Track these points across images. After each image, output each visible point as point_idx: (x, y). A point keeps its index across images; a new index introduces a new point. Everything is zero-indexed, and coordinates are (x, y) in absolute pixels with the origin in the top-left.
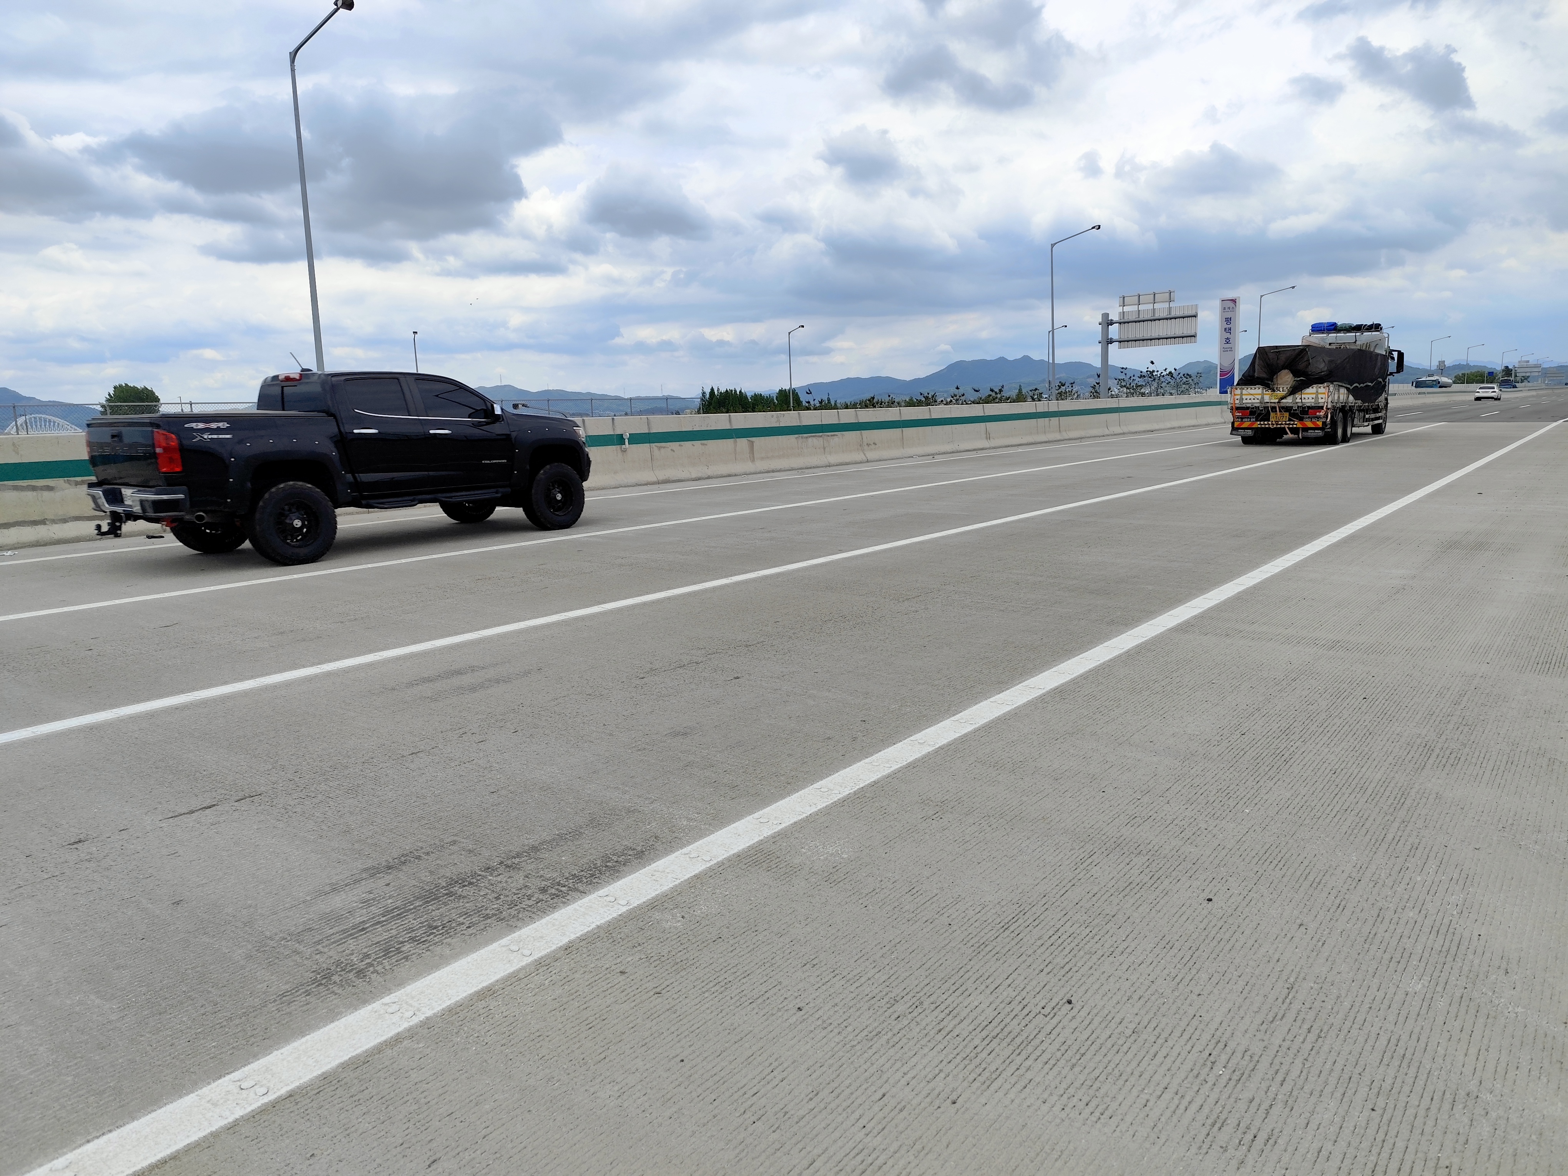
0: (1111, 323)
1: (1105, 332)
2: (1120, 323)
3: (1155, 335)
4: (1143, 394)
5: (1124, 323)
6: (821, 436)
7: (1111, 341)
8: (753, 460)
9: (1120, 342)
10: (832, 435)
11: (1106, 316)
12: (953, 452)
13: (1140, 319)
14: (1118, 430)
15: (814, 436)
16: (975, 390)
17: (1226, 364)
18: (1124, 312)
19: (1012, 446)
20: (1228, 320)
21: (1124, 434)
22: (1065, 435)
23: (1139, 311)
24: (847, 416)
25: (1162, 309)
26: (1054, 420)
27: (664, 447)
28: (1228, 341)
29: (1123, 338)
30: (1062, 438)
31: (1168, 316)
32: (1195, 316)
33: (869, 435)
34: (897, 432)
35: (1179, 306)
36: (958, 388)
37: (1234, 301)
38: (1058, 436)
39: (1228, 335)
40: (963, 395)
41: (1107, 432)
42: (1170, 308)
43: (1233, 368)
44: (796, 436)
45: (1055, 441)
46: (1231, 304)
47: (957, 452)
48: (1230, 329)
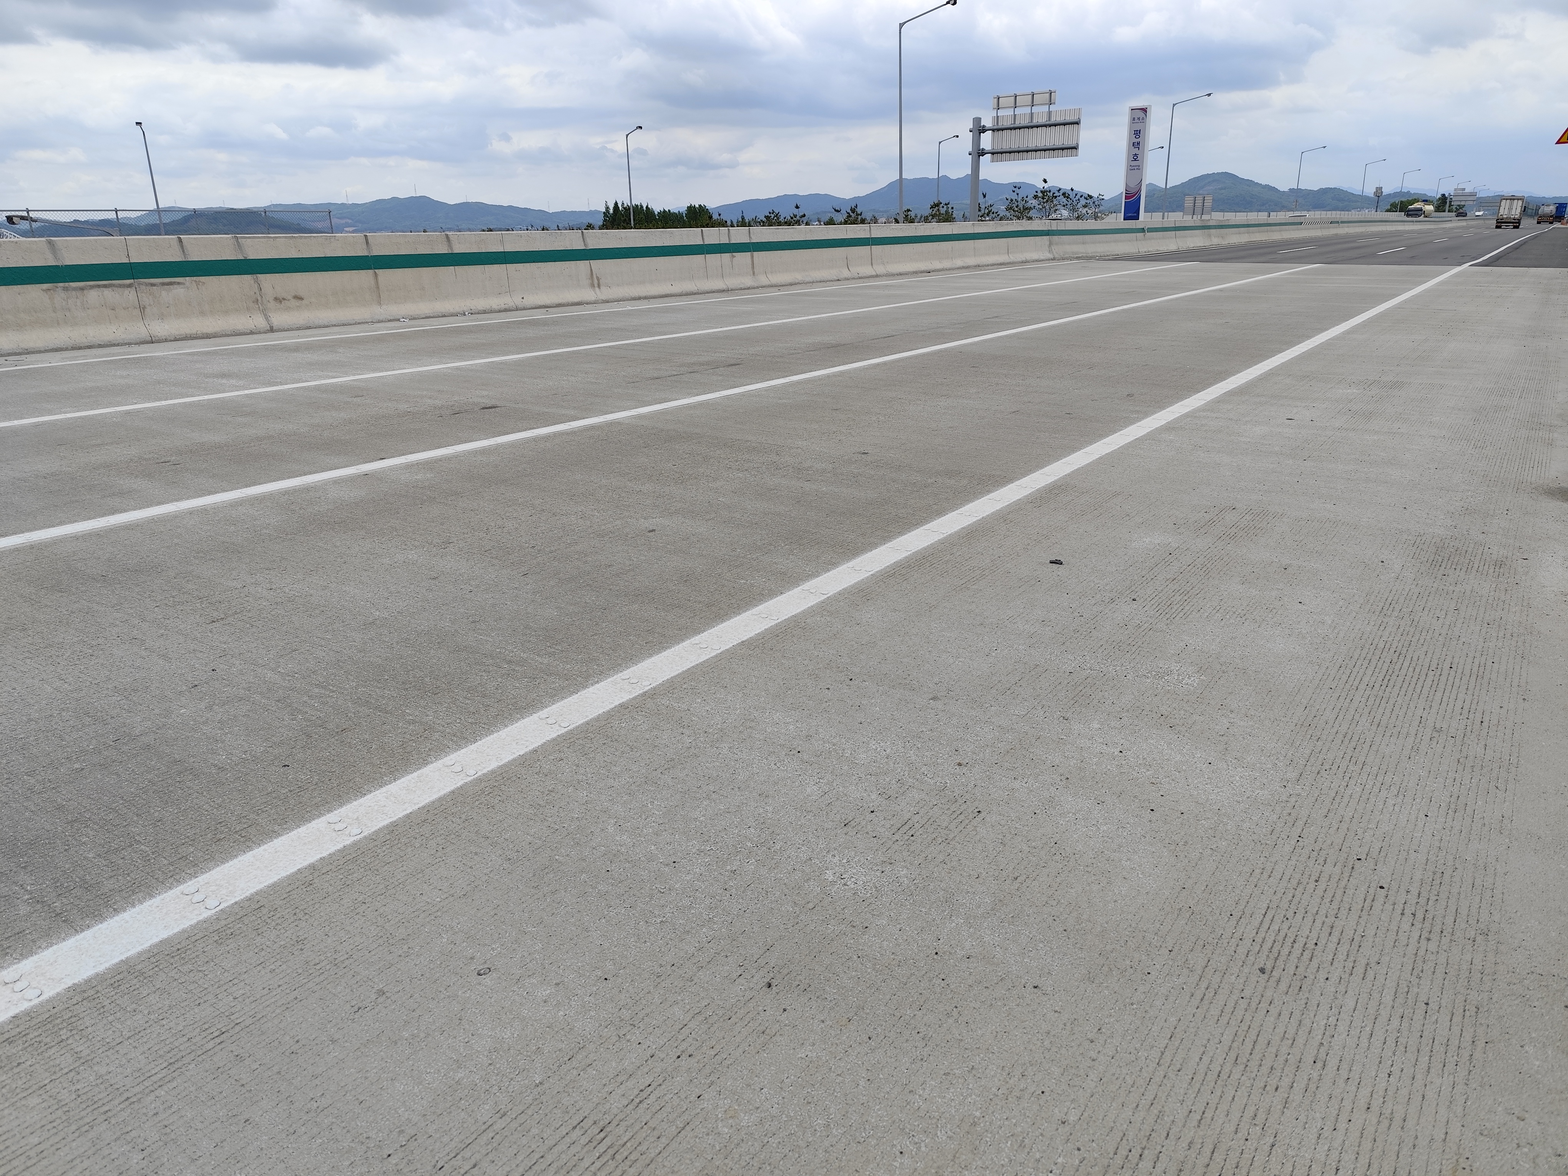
0: (983, 130)
1: (976, 141)
2: (993, 130)
3: (1032, 146)
4: (1030, 218)
5: (998, 130)
7: (982, 153)
9: (993, 154)
11: (977, 120)
13: (1016, 126)
17: (1133, 185)
18: (998, 117)
20: (1137, 133)
23: (1015, 115)
25: (1040, 114)
28: (1135, 157)
29: (998, 148)
30: (756, 285)
31: (1047, 123)
32: (1077, 123)
33: (271, 282)
34: (364, 277)
35: (1060, 110)
37: (1144, 110)
38: (748, 281)
39: (1136, 151)
41: (846, 273)
42: (1050, 113)
43: (1140, 190)
44: (45, 286)
45: (741, 289)
46: (1141, 114)
47: (517, 309)
48: (1138, 144)
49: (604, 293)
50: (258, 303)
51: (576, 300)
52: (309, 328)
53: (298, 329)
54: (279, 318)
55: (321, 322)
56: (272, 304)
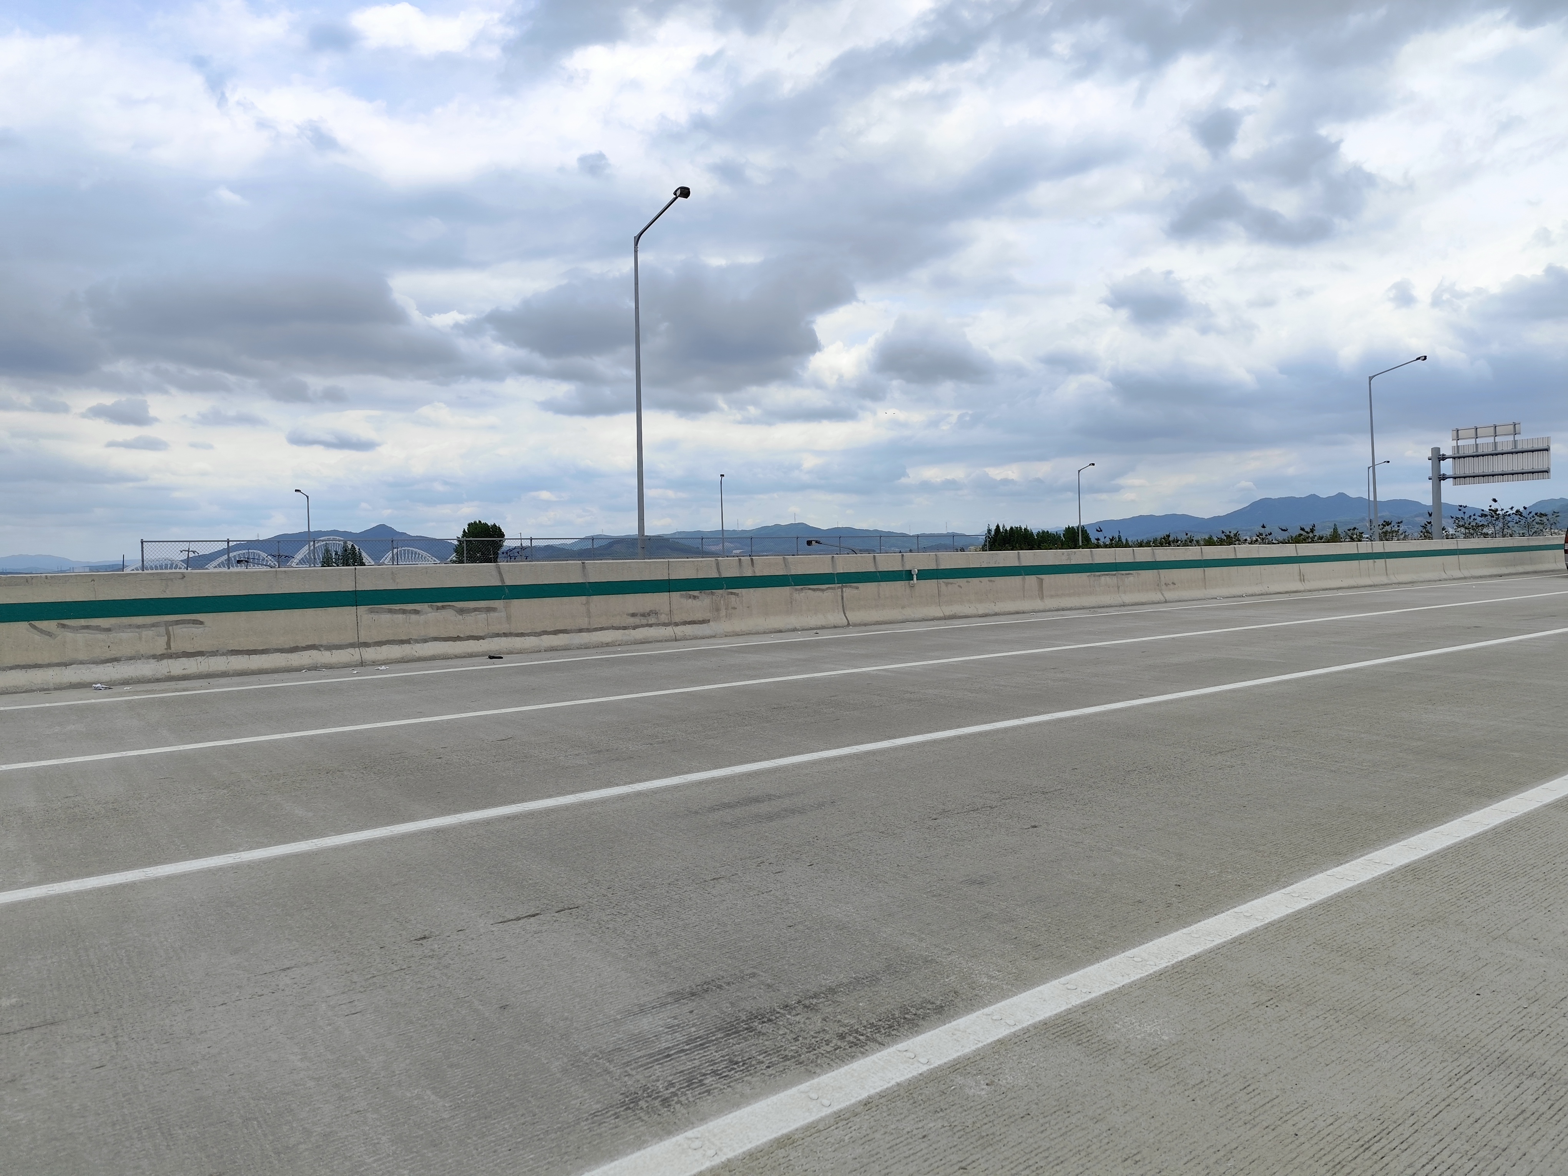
0: (1444, 458)
1: (1436, 467)
2: (1454, 458)
3: (1497, 470)
4: (1486, 535)
5: (1459, 458)
6: (1115, 575)
7: (1444, 478)
8: (1042, 598)
9: (1455, 478)
10: (1126, 574)
11: (1436, 450)
12: (1262, 594)
13: (1478, 454)
14: (1457, 574)
15: (1107, 575)
16: (1282, 530)
18: (1458, 447)
19: (1330, 589)
21: (1465, 578)
22: (1394, 579)
23: (1477, 445)
24: (1144, 554)
25: (1505, 442)
26: (1380, 562)
27: (951, 584)
29: (1458, 474)
30: (1390, 582)
31: (1513, 450)
32: (1547, 450)
33: (1167, 575)
34: (1197, 572)
35: (1525, 439)
36: (1263, 527)
38: (1384, 580)
40: (1270, 534)
41: (1444, 576)
42: (1515, 441)
44: (1088, 574)
45: (1382, 585)
47: (1267, 594)
49: (1308, 585)
50: (1158, 586)
51: (1295, 589)
52: (1180, 601)
53: (1176, 601)
54: (1169, 595)
55: (1186, 598)
56: (1164, 587)
